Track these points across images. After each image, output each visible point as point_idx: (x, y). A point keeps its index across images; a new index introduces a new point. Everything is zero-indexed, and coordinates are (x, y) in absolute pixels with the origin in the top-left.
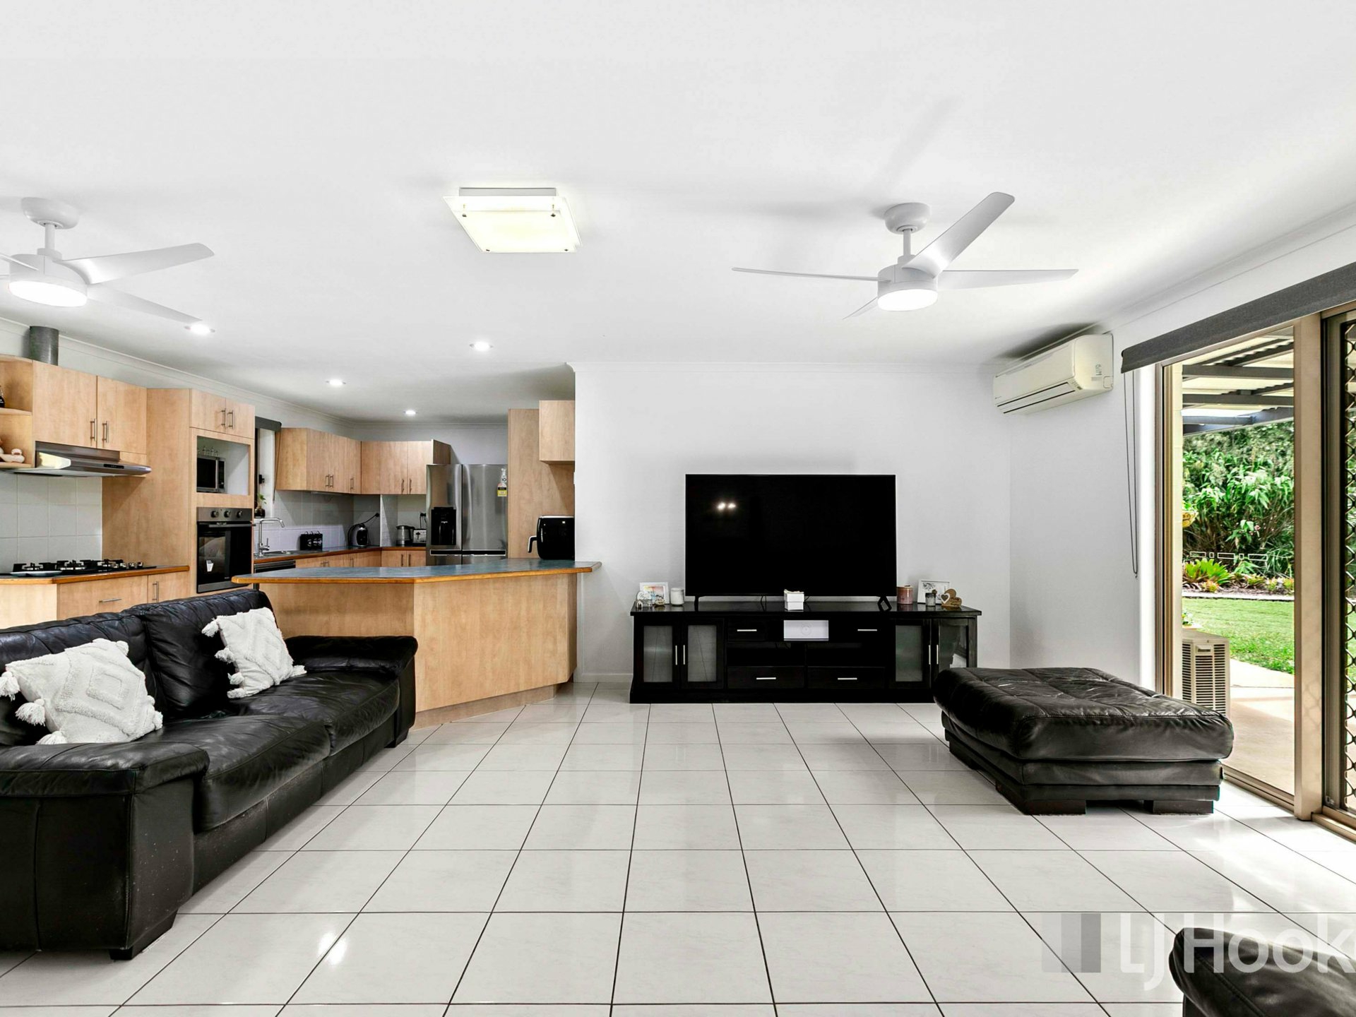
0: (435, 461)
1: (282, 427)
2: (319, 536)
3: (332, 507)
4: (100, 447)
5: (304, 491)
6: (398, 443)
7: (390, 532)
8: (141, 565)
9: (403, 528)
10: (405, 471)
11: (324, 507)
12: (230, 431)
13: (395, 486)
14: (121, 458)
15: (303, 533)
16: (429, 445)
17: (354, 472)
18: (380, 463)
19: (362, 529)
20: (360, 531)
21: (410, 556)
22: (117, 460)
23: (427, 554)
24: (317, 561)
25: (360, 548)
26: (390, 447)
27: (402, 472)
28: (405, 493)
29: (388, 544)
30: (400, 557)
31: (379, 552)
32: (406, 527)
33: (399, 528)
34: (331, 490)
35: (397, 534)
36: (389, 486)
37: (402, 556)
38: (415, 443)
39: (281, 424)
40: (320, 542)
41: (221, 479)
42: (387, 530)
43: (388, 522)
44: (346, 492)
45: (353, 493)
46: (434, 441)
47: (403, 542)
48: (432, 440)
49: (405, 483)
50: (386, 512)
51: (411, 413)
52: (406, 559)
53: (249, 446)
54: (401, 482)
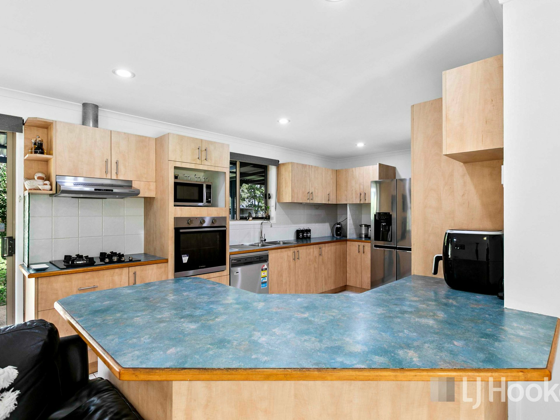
0: (380, 178)
1: (279, 163)
2: (309, 231)
3: (321, 212)
4: (114, 177)
5: (290, 203)
6: (357, 169)
7: (355, 229)
8: (131, 259)
9: (363, 226)
10: (362, 187)
11: (314, 212)
12: (206, 163)
13: (356, 198)
14: (133, 186)
15: (298, 229)
16: (377, 167)
17: (331, 189)
18: (347, 182)
19: (339, 226)
20: (337, 228)
21: (364, 246)
22: (131, 187)
23: (371, 247)
24: (290, 250)
25: (337, 239)
26: (352, 171)
27: (360, 188)
28: (362, 202)
29: (354, 236)
30: (358, 246)
31: (345, 242)
32: (366, 226)
33: (361, 226)
34: (312, 202)
35: (361, 230)
36: (352, 198)
37: (359, 246)
38: (368, 167)
39: (279, 161)
40: (309, 235)
41: (209, 196)
42: (353, 227)
43: (353, 222)
44: (324, 202)
45: (330, 203)
46: (380, 164)
47: (363, 236)
48: (378, 164)
49: (362, 195)
50: (352, 215)
51: (360, 145)
52: (361, 248)
53: (225, 173)
54: (359, 195)
